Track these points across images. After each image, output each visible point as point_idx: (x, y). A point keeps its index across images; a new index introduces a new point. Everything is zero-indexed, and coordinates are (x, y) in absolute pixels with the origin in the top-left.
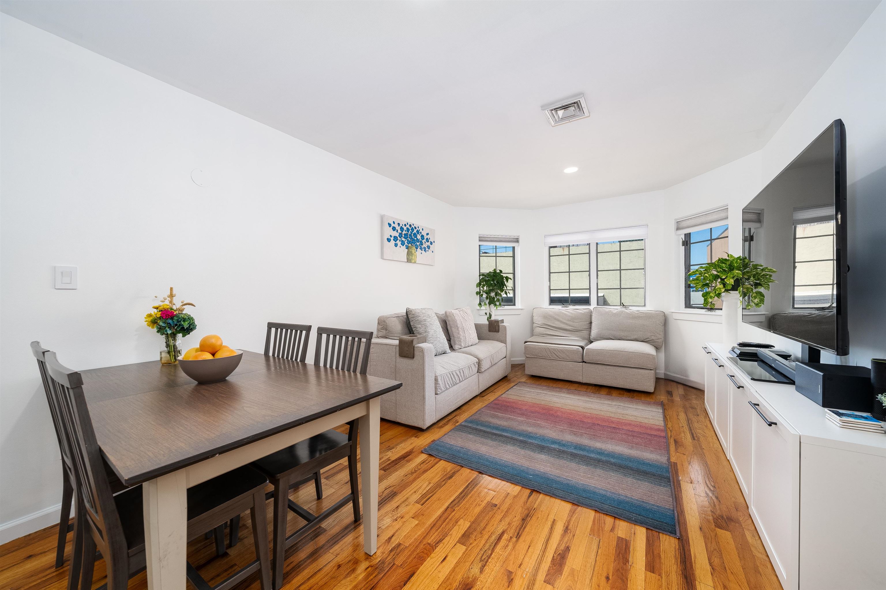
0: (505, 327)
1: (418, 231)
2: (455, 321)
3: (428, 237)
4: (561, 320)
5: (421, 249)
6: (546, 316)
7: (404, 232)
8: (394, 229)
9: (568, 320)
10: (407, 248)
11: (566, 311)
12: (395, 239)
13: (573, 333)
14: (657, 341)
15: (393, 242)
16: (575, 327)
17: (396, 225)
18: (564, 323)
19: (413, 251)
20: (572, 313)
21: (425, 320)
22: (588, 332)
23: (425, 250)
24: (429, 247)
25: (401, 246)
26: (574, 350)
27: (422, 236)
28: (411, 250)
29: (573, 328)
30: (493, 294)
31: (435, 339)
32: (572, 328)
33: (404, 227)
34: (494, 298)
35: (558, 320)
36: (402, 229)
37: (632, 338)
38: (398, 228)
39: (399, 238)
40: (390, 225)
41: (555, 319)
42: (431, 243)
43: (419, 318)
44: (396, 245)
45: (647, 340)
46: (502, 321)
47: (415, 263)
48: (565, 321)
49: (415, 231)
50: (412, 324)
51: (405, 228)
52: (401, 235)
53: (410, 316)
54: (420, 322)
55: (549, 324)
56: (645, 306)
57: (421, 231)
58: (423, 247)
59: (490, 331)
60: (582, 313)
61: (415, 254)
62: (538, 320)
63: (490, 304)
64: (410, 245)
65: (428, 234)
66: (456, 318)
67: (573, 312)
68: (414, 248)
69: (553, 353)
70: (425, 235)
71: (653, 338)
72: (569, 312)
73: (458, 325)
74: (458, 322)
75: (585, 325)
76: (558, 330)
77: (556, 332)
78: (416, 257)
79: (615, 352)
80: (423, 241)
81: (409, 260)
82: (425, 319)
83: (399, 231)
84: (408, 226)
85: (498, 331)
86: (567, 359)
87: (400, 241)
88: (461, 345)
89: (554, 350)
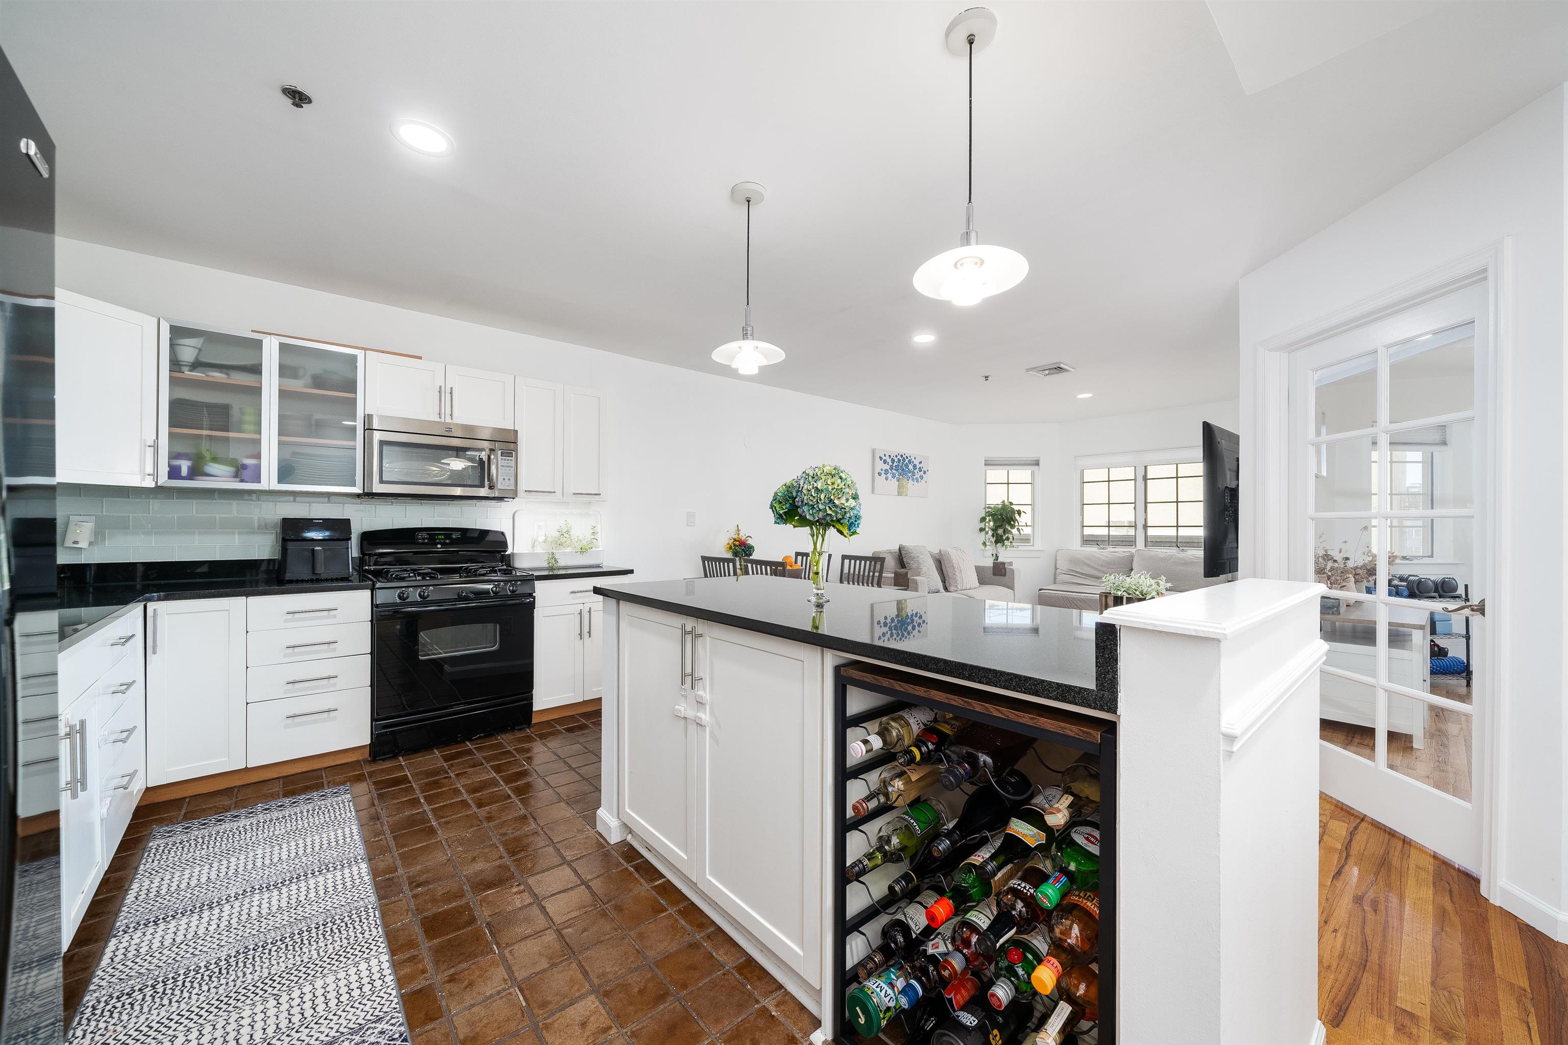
0: (1012, 571)
1: (910, 462)
2: (950, 561)
3: (921, 465)
4: (1093, 565)
5: (913, 480)
6: (1074, 560)
7: (895, 464)
8: (885, 462)
9: (1101, 566)
10: (898, 480)
11: (1101, 554)
12: (886, 472)
15: (884, 476)
17: (887, 458)
18: (1096, 569)
19: (904, 483)
20: (1107, 557)
21: (918, 557)
23: (918, 481)
24: (922, 477)
25: (892, 478)
27: (915, 466)
28: (902, 482)
30: (1000, 531)
31: (927, 576)
33: (895, 458)
34: (1002, 536)
35: (1088, 565)
36: (893, 461)
38: (889, 460)
39: (889, 470)
40: (881, 458)
41: (1082, 562)
42: (925, 473)
43: (912, 555)
44: (887, 479)
46: (1011, 564)
47: (906, 495)
48: (1097, 567)
49: (907, 461)
50: (905, 560)
51: (896, 460)
52: (891, 468)
53: (903, 552)
54: (913, 559)
55: (1077, 570)
57: (913, 460)
58: (915, 477)
59: (994, 574)
60: (1120, 556)
61: (906, 486)
62: (1063, 566)
63: (996, 542)
64: (901, 477)
65: (920, 463)
66: (951, 557)
67: (1108, 555)
68: (906, 479)
69: (1072, 603)
70: (917, 464)
72: (1104, 555)
74: (954, 561)
76: (1087, 578)
77: (1084, 580)
78: (908, 489)
80: (916, 471)
81: (900, 494)
83: (890, 464)
84: (899, 457)
85: (1005, 575)
87: (891, 473)
88: (956, 587)
89: (1074, 599)
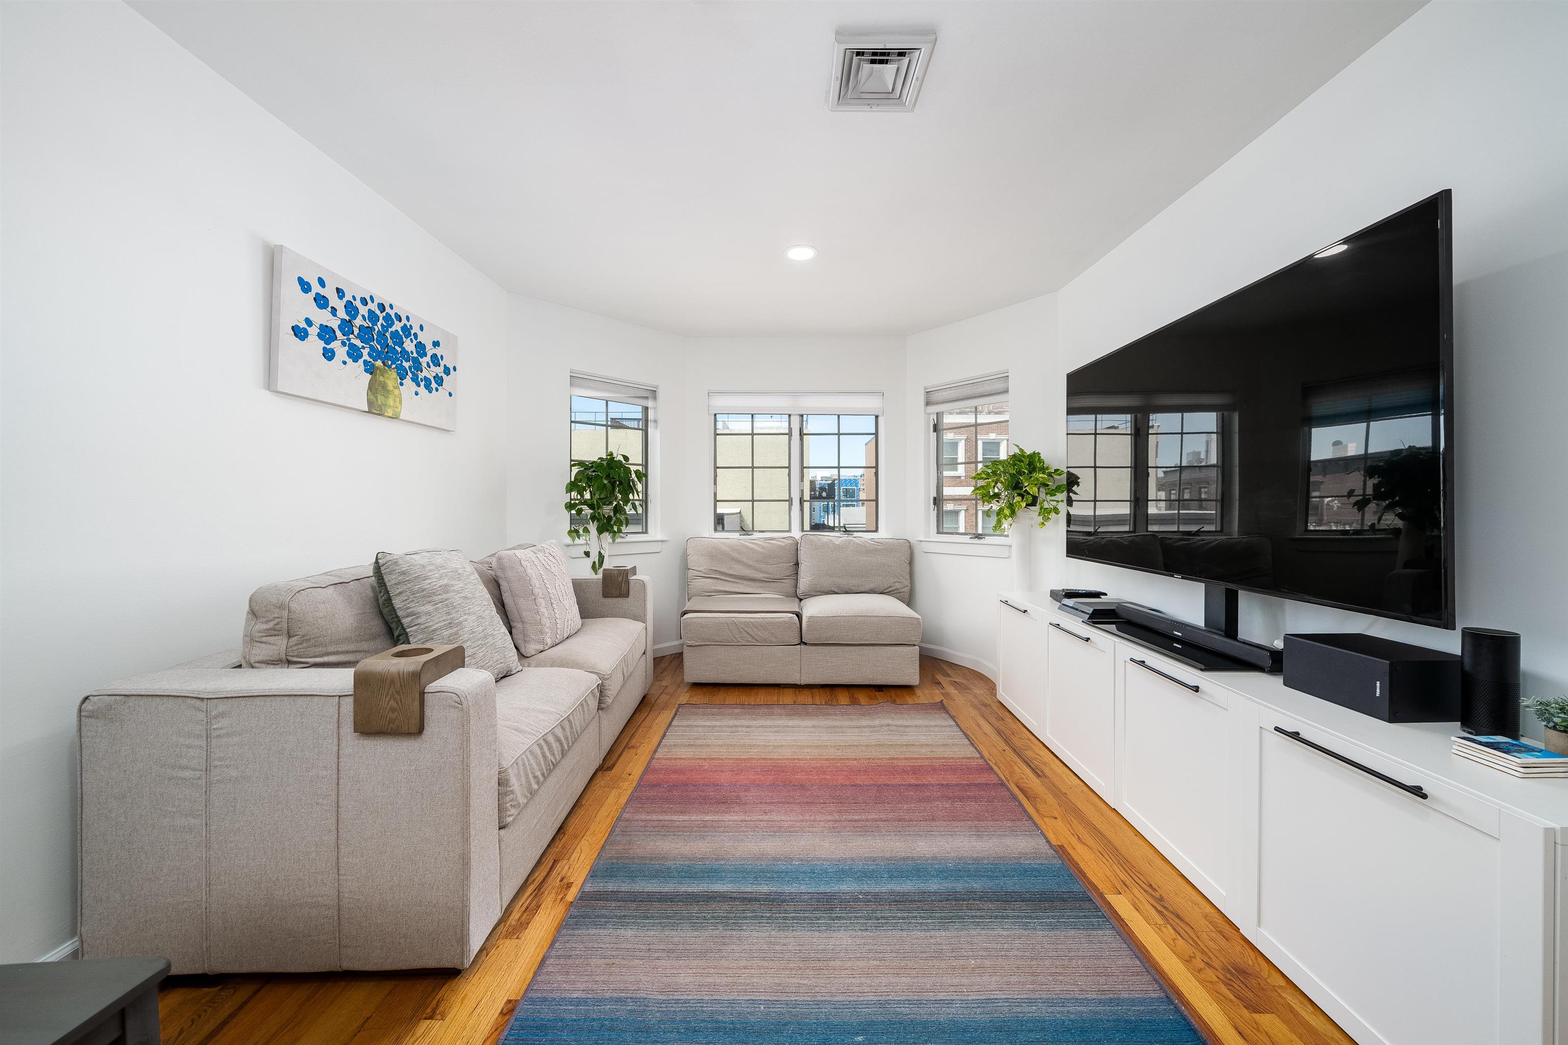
0: (643, 585)
1: (407, 330)
2: (525, 580)
3: (438, 351)
4: (745, 560)
5: (415, 379)
6: (716, 554)
7: (358, 322)
8: (321, 301)
9: (757, 561)
10: (370, 369)
11: (752, 543)
12: (326, 334)
13: (767, 584)
14: (902, 591)
15: (315, 344)
16: (769, 574)
17: (329, 292)
18: (749, 566)
19: (390, 384)
20: (763, 547)
21: (446, 589)
22: (792, 582)
23: (428, 387)
24: (439, 381)
25: (349, 361)
26: (785, 622)
27: (420, 347)
28: (382, 379)
29: (768, 576)
31: (479, 642)
32: (765, 575)
33: (358, 303)
35: (739, 562)
36: (350, 307)
37: (867, 587)
38: (334, 301)
39: (339, 334)
40: (305, 286)
41: (733, 559)
42: (447, 371)
43: (425, 584)
44: (329, 355)
45: (890, 590)
46: (634, 570)
47: (395, 417)
48: (751, 563)
49: (397, 326)
50: (397, 603)
51: (363, 310)
52: (347, 326)
53: (390, 580)
54: (427, 596)
55: (721, 570)
56: (876, 531)
57: (416, 329)
58: (421, 375)
59: (606, 595)
60: (779, 545)
61: (396, 392)
62: (698, 563)
63: (600, 531)
64: (379, 363)
65: (436, 344)
66: (529, 571)
67: (765, 545)
68: (393, 374)
69: (744, 632)
70: (429, 346)
71: (898, 585)
72: (757, 545)
73: (536, 591)
74: (536, 582)
75: (785, 568)
76: (739, 581)
77: (735, 585)
78: (401, 402)
79: (859, 619)
80: (424, 361)
81: (375, 409)
82: (446, 585)
83: (342, 314)
84: (373, 307)
85: (627, 595)
86: (772, 642)
87: (344, 344)
88: (542, 642)
89: (747, 624)
